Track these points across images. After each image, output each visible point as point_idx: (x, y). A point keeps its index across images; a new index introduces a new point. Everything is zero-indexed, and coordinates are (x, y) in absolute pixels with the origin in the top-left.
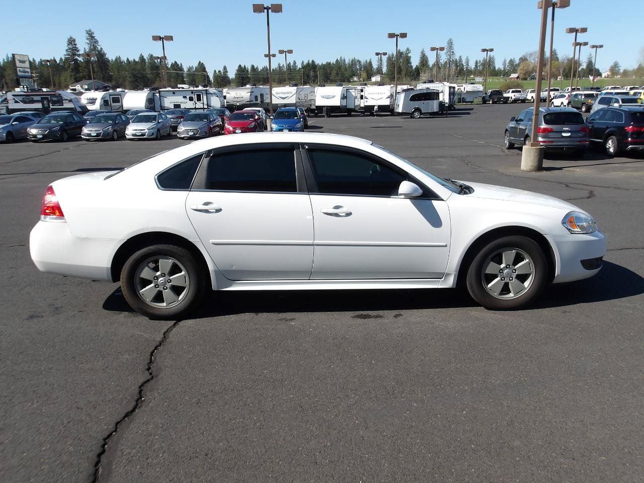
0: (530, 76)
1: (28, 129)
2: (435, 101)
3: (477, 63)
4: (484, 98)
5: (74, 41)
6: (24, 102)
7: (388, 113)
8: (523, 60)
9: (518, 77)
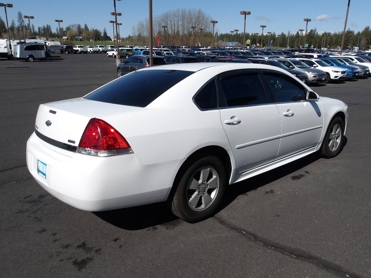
0: (74, 38)
2: (42, 51)
3: (39, 28)
4: (61, 50)
7: (6, 58)
8: (68, 29)
9: (67, 39)
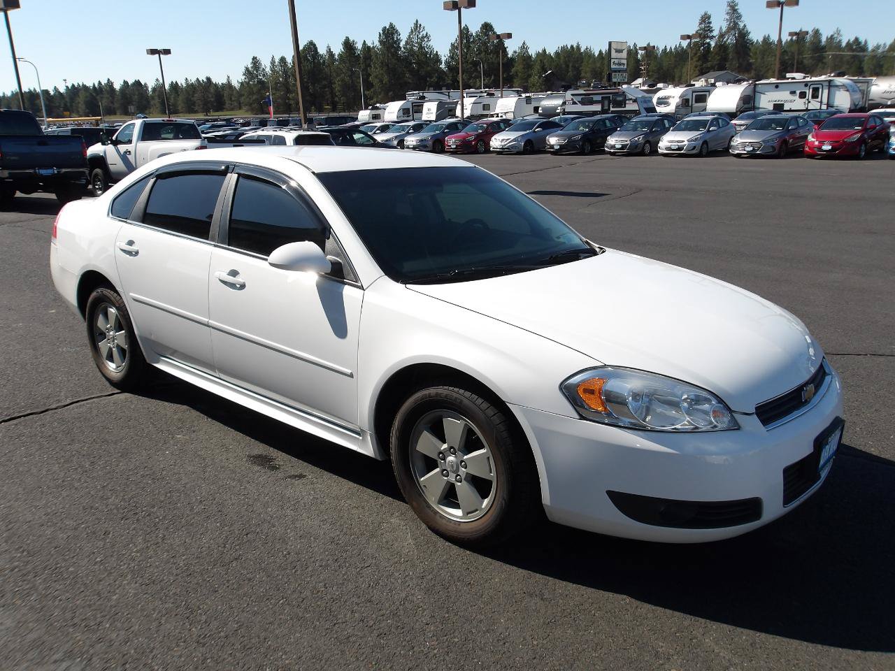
1: (547, 137)
5: (709, 17)
6: (583, 103)
